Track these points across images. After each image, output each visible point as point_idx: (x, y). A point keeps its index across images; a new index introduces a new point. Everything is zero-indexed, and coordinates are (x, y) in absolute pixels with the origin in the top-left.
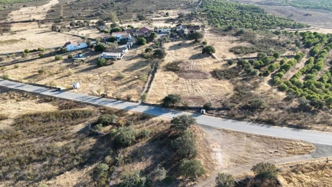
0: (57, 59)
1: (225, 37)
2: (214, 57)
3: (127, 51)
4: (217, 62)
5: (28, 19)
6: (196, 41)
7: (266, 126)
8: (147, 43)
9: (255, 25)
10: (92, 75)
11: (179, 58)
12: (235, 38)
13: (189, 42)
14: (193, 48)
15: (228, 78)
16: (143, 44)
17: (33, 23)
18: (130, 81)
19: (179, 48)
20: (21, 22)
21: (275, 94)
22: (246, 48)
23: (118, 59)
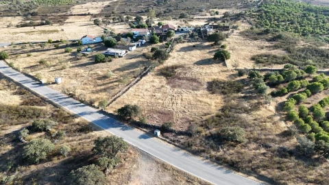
0: (66, 52)
1: (256, 42)
2: (225, 65)
3: (134, 48)
4: (225, 71)
5: (84, 13)
6: (215, 44)
7: (225, 170)
8: (161, 41)
9: (318, 30)
10: (83, 71)
11: (182, 62)
12: (267, 44)
13: (207, 44)
14: (208, 51)
15: (223, 93)
16: (155, 43)
17: (87, 16)
18: (112, 82)
19: (192, 50)
20: (78, 15)
21: (274, 123)
22: (275, 57)
23: (120, 57)
